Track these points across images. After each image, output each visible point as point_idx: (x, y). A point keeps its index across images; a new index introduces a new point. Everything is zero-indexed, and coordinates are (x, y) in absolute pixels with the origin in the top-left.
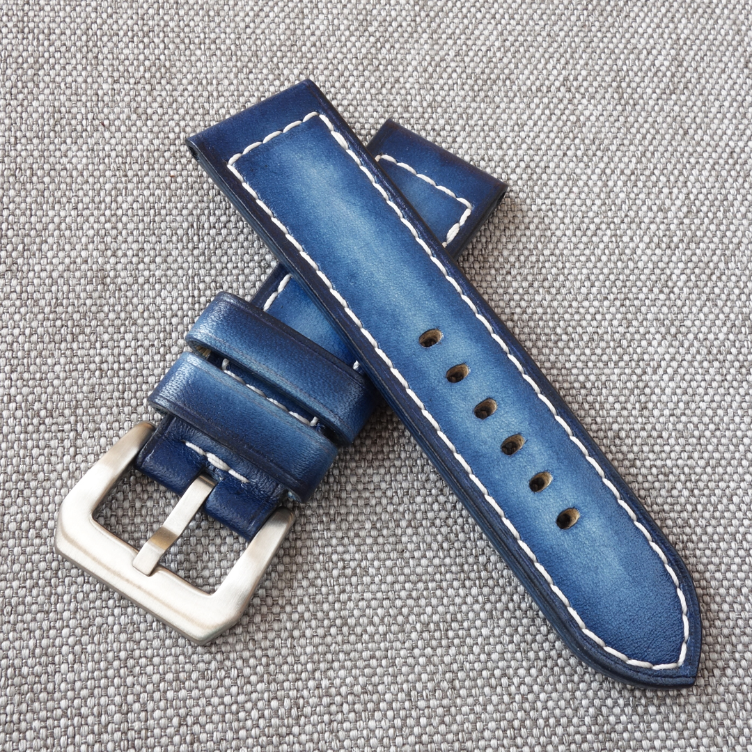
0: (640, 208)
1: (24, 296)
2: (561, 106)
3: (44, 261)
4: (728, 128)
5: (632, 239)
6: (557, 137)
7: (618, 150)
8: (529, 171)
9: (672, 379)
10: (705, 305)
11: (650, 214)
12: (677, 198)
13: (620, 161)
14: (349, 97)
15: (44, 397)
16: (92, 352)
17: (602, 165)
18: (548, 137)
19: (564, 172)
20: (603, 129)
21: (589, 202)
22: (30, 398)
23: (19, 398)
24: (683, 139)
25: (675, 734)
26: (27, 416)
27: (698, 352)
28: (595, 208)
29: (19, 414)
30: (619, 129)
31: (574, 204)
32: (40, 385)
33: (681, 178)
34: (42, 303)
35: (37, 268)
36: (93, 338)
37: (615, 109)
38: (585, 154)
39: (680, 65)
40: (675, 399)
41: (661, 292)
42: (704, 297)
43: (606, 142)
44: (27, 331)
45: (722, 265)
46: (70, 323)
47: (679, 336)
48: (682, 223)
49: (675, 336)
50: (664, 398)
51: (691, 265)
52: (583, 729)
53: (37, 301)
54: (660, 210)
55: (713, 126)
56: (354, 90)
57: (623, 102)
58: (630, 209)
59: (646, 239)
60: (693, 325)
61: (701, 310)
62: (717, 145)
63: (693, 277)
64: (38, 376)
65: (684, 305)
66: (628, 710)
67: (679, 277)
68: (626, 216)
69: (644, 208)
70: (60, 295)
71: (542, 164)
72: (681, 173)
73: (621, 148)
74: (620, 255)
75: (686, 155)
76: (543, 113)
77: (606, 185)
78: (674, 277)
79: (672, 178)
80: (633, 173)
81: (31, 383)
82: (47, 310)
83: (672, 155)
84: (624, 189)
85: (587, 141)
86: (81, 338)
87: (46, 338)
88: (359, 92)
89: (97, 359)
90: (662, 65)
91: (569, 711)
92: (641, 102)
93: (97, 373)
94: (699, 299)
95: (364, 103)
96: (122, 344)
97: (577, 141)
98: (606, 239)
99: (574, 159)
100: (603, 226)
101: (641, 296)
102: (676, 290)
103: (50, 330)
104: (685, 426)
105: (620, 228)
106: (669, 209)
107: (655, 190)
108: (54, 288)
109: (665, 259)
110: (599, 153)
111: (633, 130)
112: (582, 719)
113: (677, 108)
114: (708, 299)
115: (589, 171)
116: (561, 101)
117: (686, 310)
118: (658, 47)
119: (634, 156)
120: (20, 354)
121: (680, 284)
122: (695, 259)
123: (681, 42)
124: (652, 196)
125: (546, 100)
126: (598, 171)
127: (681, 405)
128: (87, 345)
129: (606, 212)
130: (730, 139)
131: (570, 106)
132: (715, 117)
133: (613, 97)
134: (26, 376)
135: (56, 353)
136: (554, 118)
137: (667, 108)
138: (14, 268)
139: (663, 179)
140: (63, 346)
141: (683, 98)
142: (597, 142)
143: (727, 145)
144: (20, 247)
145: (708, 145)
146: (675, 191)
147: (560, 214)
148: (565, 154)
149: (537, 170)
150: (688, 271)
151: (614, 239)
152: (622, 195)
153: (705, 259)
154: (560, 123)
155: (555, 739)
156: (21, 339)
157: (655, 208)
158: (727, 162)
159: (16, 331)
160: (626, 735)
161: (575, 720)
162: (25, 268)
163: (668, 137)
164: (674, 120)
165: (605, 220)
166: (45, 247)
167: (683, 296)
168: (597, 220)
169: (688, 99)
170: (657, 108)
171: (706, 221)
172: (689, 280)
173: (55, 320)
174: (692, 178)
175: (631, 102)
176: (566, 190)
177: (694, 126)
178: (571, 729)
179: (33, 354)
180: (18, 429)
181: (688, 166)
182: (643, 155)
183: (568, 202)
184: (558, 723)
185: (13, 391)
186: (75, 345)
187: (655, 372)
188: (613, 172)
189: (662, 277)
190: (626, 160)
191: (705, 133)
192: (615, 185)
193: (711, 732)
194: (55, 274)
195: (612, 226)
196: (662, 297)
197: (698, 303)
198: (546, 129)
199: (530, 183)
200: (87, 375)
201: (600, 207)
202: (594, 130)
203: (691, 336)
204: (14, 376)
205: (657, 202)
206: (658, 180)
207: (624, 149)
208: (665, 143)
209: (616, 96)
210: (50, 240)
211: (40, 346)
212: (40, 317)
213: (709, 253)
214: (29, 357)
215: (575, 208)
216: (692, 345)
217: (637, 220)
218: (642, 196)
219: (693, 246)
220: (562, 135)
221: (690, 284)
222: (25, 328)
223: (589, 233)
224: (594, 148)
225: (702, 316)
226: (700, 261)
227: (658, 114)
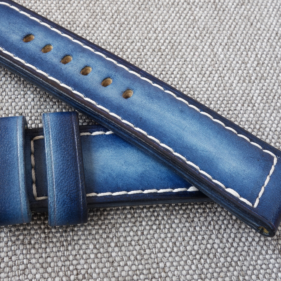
0: (232, 62)
2: (185, 12)
4: (273, 21)
5: (229, 78)
6: (184, 27)
7: (217, 33)
8: (171, 44)
10: (273, 112)
11: (238, 65)
12: (251, 57)
13: (219, 38)
14: (72, 8)
17: (210, 41)
18: (180, 27)
19: (190, 45)
20: (208, 23)
21: (204, 60)
24: (251, 27)
27: (273, 138)
28: (208, 63)
30: (217, 23)
31: (196, 61)
33: (252, 47)
37: (213, 13)
38: (200, 35)
41: (249, 106)
42: (272, 108)
43: (210, 29)
47: (261, 129)
48: (255, 70)
49: (259, 130)
51: (262, 91)
54: (243, 63)
55: (266, 21)
56: (74, 5)
57: (217, 9)
58: (227, 63)
59: (237, 78)
60: (268, 123)
61: (271, 115)
62: (269, 30)
63: (265, 98)
65: (262, 113)
67: (257, 98)
68: (225, 66)
69: (234, 62)
71: (178, 41)
72: (252, 44)
73: (219, 32)
74: (224, 87)
75: (253, 35)
76: (176, 15)
77: (212, 51)
78: (255, 98)
79: (247, 47)
80: (226, 45)
83: (246, 35)
84: (223, 53)
85: (200, 29)
88: (77, 6)
92: (227, 9)
94: (270, 109)
95: (80, 11)
97: (195, 29)
98: (215, 79)
99: (195, 38)
100: (214, 72)
101: (238, 108)
102: (256, 105)
105: (222, 73)
106: (248, 63)
107: (239, 53)
109: (249, 88)
110: (207, 35)
111: (224, 23)
113: (245, 12)
114: (274, 109)
115: (203, 44)
116: (185, 9)
117: (263, 115)
119: (226, 36)
121: (258, 101)
122: (264, 88)
124: (238, 56)
125: (177, 9)
126: (208, 44)
129: (214, 65)
130: (275, 27)
131: (190, 12)
132: (266, 16)
133: (212, 7)
136: (182, 18)
137: (240, 12)
139: (243, 47)
141: (248, 7)
142: (206, 29)
143: (274, 30)
145: (264, 30)
146: (249, 53)
147: (190, 66)
148: (189, 36)
149: (175, 44)
150: (262, 95)
151: (220, 78)
152: (222, 56)
153: (270, 88)
154: (185, 20)
157: (240, 62)
158: (275, 38)
163: (243, 26)
164: (245, 18)
165: (214, 69)
167: (261, 108)
168: (210, 69)
169: (251, 8)
170: (235, 12)
171: (268, 68)
172: (263, 99)
174: (258, 47)
175: (222, 9)
176: (192, 53)
181: (255, 40)
182: (231, 35)
183: (194, 60)
188: (216, 44)
189: (248, 98)
190: (222, 38)
191: (262, 24)
192: (218, 50)
195: (218, 72)
196: (250, 108)
197: (269, 111)
198: (178, 23)
199: (172, 50)
201: (210, 62)
202: (203, 23)
203: (267, 129)
205: (241, 59)
206: (240, 48)
207: (220, 32)
208: (241, 29)
209: (214, 6)
213: (271, 85)
215: (197, 63)
216: (268, 134)
217: (231, 68)
218: (233, 56)
219: (263, 81)
220: (187, 26)
221: (264, 101)
223: (206, 76)
224: (204, 32)
225: (272, 118)
226: (267, 89)
227: (236, 15)
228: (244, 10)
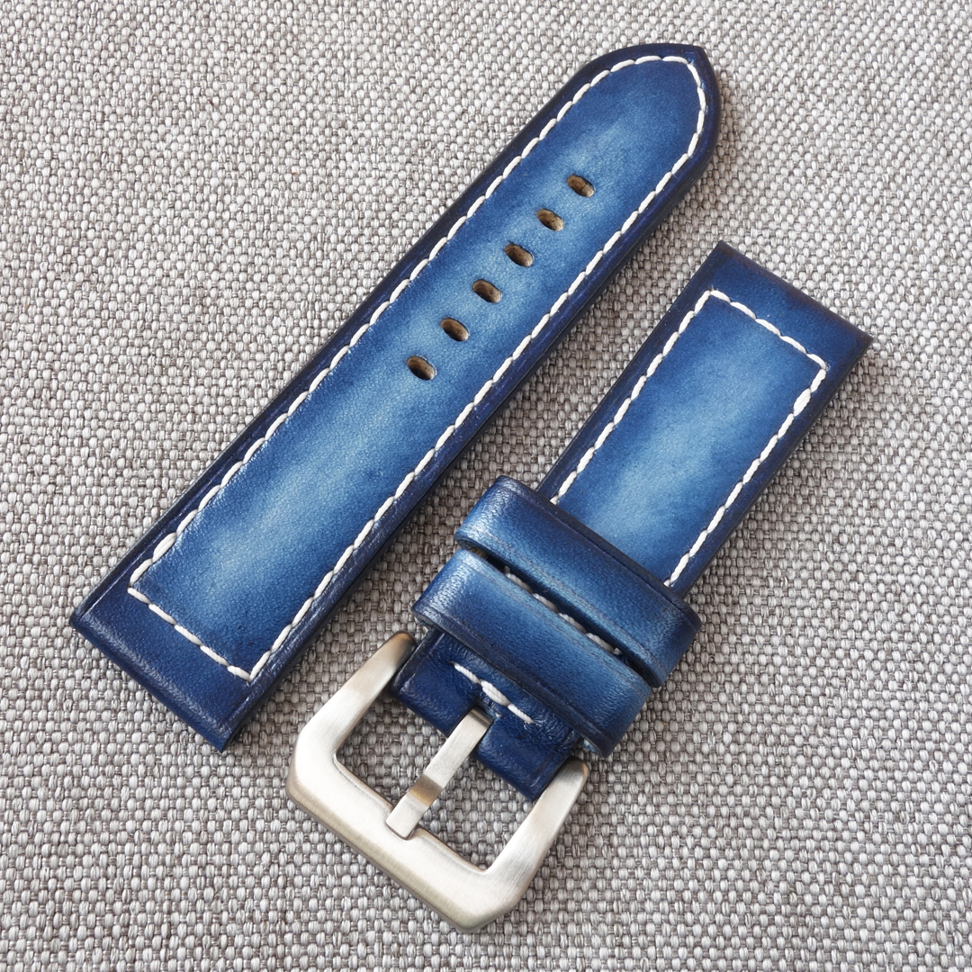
0: (883, 248)
1: (105, 314)
2: (790, 111)
3: (130, 272)
5: (870, 288)
6: (782, 150)
7: (860, 171)
8: (744, 192)
9: (911, 472)
10: (960, 379)
11: (896, 257)
12: (933, 237)
13: (862, 185)
14: (521, 84)
15: (123, 443)
16: (184, 390)
17: (838, 190)
18: (771, 150)
19: (788, 197)
20: (842, 143)
21: (818, 237)
22: (107, 442)
23: (93, 442)
24: (945, 161)
25: (887, 924)
26: (101, 465)
27: (947, 439)
28: (826, 245)
29: (92, 461)
30: (863, 144)
31: (799, 238)
32: (118, 427)
33: (940, 213)
34: (126, 324)
35: (122, 280)
36: (186, 372)
37: (859, 118)
38: (817, 174)
39: (947, 65)
40: (914, 497)
41: (904, 358)
42: (959, 369)
43: (845, 159)
44: (107, 359)
46: (159, 352)
47: (924, 417)
48: (937, 271)
49: (918, 416)
50: (900, 496)
51: (944, 326)
52: (771, 908)
53: (119, 322)
54: (909, 251)
56: (527, 76)
57: (870, 109)
58: (871, 248)
59: (889, 289)
60: (943, 404)
61: (953, 385)
63: (946, 342)
64: (117, 415)
65: (932, 377)
66: (829, 889)
67: (928, 340)
68: (866, 257)
69: (889, 248)
70: (148, 316)
71: (761, 185)
72: (939, 206)
73: (865, 169)
74: (854, 307)
75: (947, 182)
76: (766, 118)
77: (841, 216)
78: (922, 340)
79: (927, 212)
80: (877, 202)
81: (108, 424)
82: (132, 333)
83: (930, 181)
84: (865, 223)
85: (820, 158)
86: (172, 371)
87: (129, 370)
88: (533, 78)
89: (190, 399)
90: (924, 63)
91: (754, 885)
92: (894, 110)
93: (189, 417)
94: (953, 370)
95: (539, 92)
96: (222, 382)
97: (808, 157)
98: (837, 286)
99: (803, 180)
100: (835, 269)
102: (923, 357)
103: (134, 359)
104: (925, 532)
105: (856, 273)
106: (922, 252)
107: (905, 226)
108: (141, 307)
109: (913, 316)
110: (835, 174)
111: (881, 147)
112: (770, 895)
113: (939, 121)
115: (821, 197)
116: (790, 103)
117: (934, 383)
118: (920, 40)
119: (880, 179)
120: (96, 387)
121: (929, 350)
122: (950, 318)
123: (950, 35)
124: (900, 234)
125: (771, 102)
126: (832, 197)
127: (922, 506)
128: (179, 381)
129: (839, 250)
131: (801, 111)
133: (857, 102)
134: (102, 414)
135: (140, 389)
136: (780, 125)
137: (926, 120)
138: (94, 278)
139: (916, 212)
140: (149, 379)
141: (948, 108)
142: (833, 160)
144: (102, 253)
146: (930, 228)
147: (781, 250)
148: (791, 173)
149: (754, 191)
150: (941, 334)
151: (847, 286)
152: (862, 230)
154: (787, 133)
155: (735, 919)
156: (98, 368)
157: (903, 249)
159: (93, 359)
160: (824, 920)
161: (761, 897)
162: (107, 279)
163: (926, 158)
164: (935, 136)
165: (838, 261)
166: (132, 254)
167: (932, 366)
168: (827, 261)
169: (955, 110)
170: (913, 119)
172: (941, 345)
173: (140, 347)
174: (953, 214)
175: (881, 109)
176: (790, 219)
177: (960, 145)
178: (756, 908)
179: (112, 388)
180: (89, 480)
181: (949, 196)
182: (892, 179)
183: (792, 235)
184: (740, 899)
185: (86, 433)
186: (164, 380)
187: (890, 462)
188: (851, 200)
189: (907, 339)
190: (869, 184)
192: (854, 216)
193: (933, 925)
194: (143, 289)
195: (846, 269)
196: (905, 365)
197: (951, 375)
198: (768, 139)
199: (745, 208)
200: (176, 418)
201: (831, 244)
202: (830, 143)
203: (939, 418)
204: (88, 414)
205: (906, 241)
206: (909, 213)
207: (868, 170)
208: (921, 165)
209: (862, 101)
210: (140, 246)
211: (121, 378)
212: (123, 342)
214: (107, 390)
215: (800, 244)
216: (939, 429)
217: (879, 263)
218: (887, 233)
219: (949, 301)
220: (789, 148)
221: (942, 351)
222: (103, 355)
223: (816, 277)
224: (829, 166)
225: (955, 393)
226: (957, 321)
227: (915, 127)
228: (938, 115)
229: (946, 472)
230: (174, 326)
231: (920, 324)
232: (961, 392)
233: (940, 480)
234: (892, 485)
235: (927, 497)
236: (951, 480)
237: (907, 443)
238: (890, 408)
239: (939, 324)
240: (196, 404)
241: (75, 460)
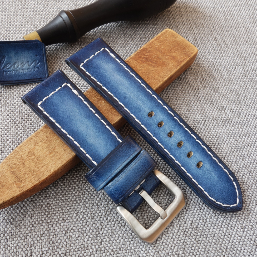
1: (10, 111)
3: (15, 101)
4: (211, 56)
9: (203, 126)
12: (199, 76)
15: (17, 139)
16: (31, 126)
22: (13, 140)
23: (10, 140)
24: (199, 60)
25: (216, 227)
26: (13, 145)
27: (210, 118)
29: (10, 144)
32: (16, 136)
34: (15, 112)
35: (13, 103)
36: (31, 122)
39: (196, 40)
40: (205, 131)
42: (210, 103)
44: (11, 121)
45: (214, 94)
46: (24, 118)
49: (203, 114)
50: (202, 131)
51: (205, 94)
52: (188, 227)
53: (14, 112)
55: (207, 56)
60: (208, 110)
62: (209, 61)
64: (15, 133)
65: (204, 105)
66: (201, 221)
70: (20, 110)
79: (197, 71)
81: (13, 135)
82: (17, 114)
86: (27, 122)
87: (17, 122)
89: (33, 128)
90: (191, 40)
91: (183, 223)
93: (33, 132)
96: (40, 123)
103: (18, 120)
104: (209, 138)
108: (19, 108)
112: (187, 224)
114: (211, 103)
117: (205, 106)
118: (189, 36)
120: (9, 127)
121: (203, 99)
123: (196, 34)
127: (207, 133)
128: (29, 124)
130: (212, 59)
132: (207, 54)
134: (11, 133)
135: (20, 127)
138: (6, 103)
140: (22, 124)
143: (212, 61)
144: (8, 97)
145: (206, 61)
146: (198, 74)
150: (205, 96)
153: (209, 92)
155: (180, 231)
156: (9, 123)
158: (212, 66)
159: (8, 121)
160: (201, 228)
161: (185, 225)
162: (10, 103)
166: (15, 97)
167: (204, 103)
171: (208, 82)
172: (205, 98)
173: (19, 117)
177: (202, 56)
178: (184, 228)
179: (13, 127)
180: (10, 149)
184: (180, 226)
185: (8, 138)
186: (26, 124)
187: (198, 124)
191: (205, 58)
193: (226, 226)
194: (19, 104)
196: (198, 103)
197: (208, 104)
200: (30, 132)
203: (207, 114)
204: (8, 133)
210: (17, 95)
211: (15, 125)
212: (15, 116)
213: (210, 91)
214: (12, 128)
216: (208, 116)
219: (205, 89)
222: (10, 120)
225: (210, 108)
226: (208, 93)
229: (211, 125)
230: (27, 112)
231: (199, 94)
232: (211, 108)
233: (210, 127)
234: (199, 129)
235: (208, 131)
236: (212, 127)
237: (201, 120)
238: (196, 112)
239: (204, 94)
240: (34, 129)
241: (6, 144)
